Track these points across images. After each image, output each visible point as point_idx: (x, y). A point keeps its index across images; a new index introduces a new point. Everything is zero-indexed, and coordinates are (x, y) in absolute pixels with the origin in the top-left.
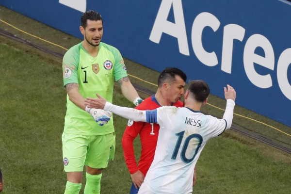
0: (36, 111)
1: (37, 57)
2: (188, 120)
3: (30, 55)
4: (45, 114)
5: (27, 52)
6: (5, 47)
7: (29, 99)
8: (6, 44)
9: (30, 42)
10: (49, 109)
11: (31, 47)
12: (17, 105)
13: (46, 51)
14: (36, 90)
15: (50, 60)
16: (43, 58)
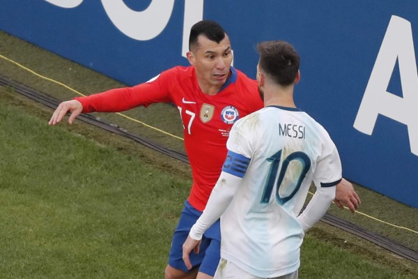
0: (138, 263)
1: (139, 161)
2: (283, 128)
3: (126, 156)
4: (154, 268)
5: (120, 149)
6: (79, 140)
7: (123, 240)
8: (79, 135)
9: (125, 131)
10: (161, 258)
11: (128, 140)
12: (100, 252)
13: (156, 147)
14: (137, 223)
15: (164, 166)
16: (150, 162)
